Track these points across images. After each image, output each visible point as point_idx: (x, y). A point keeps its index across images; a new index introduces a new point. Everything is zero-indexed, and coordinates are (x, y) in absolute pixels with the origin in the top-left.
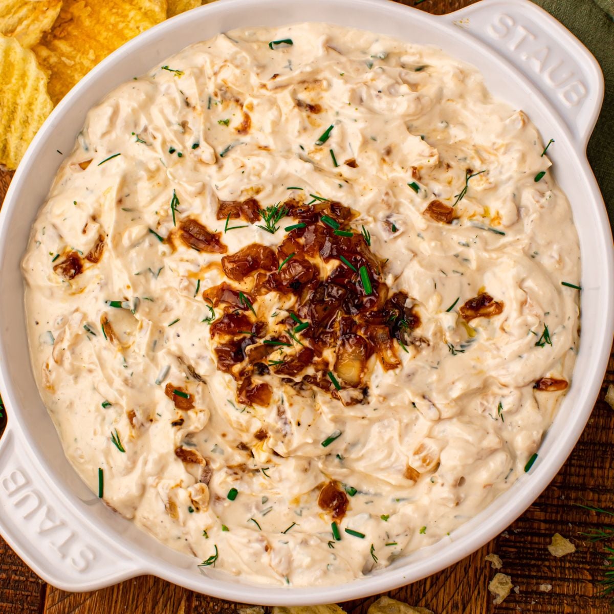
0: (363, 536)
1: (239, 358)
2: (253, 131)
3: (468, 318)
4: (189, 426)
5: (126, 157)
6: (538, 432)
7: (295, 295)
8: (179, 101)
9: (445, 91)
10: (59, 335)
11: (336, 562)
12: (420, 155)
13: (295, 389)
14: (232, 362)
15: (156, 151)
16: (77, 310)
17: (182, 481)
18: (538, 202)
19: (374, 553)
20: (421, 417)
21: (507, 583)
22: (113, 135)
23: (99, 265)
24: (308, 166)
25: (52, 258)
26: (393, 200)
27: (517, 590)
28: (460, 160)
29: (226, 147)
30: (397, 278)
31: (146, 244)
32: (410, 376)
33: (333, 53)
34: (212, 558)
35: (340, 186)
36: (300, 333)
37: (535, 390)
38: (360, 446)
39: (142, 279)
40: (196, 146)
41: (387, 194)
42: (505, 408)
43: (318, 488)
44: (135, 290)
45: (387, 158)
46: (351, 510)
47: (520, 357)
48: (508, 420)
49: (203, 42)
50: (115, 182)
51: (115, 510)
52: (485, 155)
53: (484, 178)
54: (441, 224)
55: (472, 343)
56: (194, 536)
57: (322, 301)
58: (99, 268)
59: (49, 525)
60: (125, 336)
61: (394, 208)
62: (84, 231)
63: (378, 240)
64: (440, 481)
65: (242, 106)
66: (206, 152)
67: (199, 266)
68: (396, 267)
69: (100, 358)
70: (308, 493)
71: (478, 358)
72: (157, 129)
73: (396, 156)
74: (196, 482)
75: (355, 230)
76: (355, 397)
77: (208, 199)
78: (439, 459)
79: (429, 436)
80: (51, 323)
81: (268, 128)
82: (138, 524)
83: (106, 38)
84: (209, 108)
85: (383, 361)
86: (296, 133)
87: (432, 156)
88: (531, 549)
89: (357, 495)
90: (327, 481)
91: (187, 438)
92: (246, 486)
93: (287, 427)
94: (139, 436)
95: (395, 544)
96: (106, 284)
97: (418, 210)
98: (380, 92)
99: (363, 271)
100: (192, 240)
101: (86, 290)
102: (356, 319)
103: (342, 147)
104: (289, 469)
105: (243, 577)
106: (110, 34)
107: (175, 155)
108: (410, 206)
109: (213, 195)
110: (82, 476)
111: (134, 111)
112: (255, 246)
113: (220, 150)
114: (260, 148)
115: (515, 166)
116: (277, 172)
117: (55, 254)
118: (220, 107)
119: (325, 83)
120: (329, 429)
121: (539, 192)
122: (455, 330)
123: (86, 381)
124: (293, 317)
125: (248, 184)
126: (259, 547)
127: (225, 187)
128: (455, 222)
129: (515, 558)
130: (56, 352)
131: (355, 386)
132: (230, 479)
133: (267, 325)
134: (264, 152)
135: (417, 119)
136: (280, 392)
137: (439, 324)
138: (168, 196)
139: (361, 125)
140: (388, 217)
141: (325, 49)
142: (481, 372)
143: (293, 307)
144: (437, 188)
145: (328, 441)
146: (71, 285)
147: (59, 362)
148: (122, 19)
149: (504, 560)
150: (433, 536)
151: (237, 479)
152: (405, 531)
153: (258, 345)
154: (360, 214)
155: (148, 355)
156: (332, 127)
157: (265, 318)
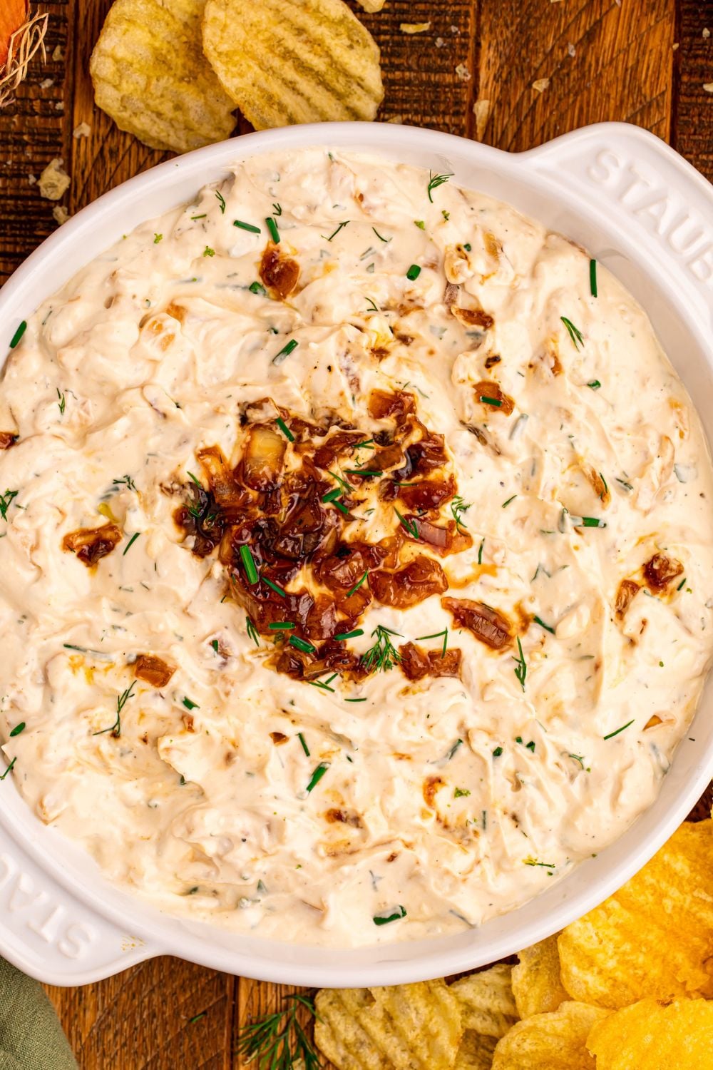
0: (237, 223)
1: (415, 451)
2: (420, 781)
3: (111, 527)
4: (478, 359)
5: (597, 736)
6: (10, 378)
7: (344, 541)
8: (527, 819)
9: (154, 851)
10: (668, 477)
11: (269, 184)
12: (184, 752)
13: (339, 417)
14: (424, 444)
15: (553, 743)
16: (646, 513)
17: (482, 283)
18: (20, 692)
19: (221, 203)
20: (168, 389)
21: (46, 187)
22: (616, 767)
23: (620, 578)
24: (338, 729)
25: (687, 585)
26: (220, 686)
27: (32, 179)
28: (130, 752)
29: (456, 754)
30: (209, 576)
31: (557, 612)
32: (184, 441)
33: (314, 902)
34: (435, 186)
35: (292, 703)
36: (334, 488)
37: (16, 434)
38: (249, 347)
39: (560, 562)
40: (497, 753)
41: (227, 694)
42: (55, 406)
43: (300, 289)
44: (567, 545)
45: (231, 748)
46: (256, 263)
47: (37, 476)
48: (51, 392)
49: (501, 914)
50: (605, 695)
51: (573, 243)
52: (94, 760)
53: (95, 724)
54: (151, 653)
55: (103, 495)
56: (460, 213)
57: (307, 532)
58: (620, 573)
59: (654, 210)
60: (576, 482)
61: (219, 677)
62: (644, 623)
63: (236, 628)
64: (138, 302)
65: (438, 819)
66: (484, 745)
67: (481, 583)
68: (211, 592)
69: (608, 447)
70: (313, 280)
71: (94, 472)
72: (555, 777)
73: (219, 753)
74: (463, 285)
75: (268, 640)
76: (258, 411)
77: (476, 679)
78: (140, 331)
79: (154, 362)
80: (681, 494)
81: (398, 784)
82: (541, 230)
83: (649, 931)
84: (484, 813)
85: (221, 459)
86: (358, 778)
87: (168, 750)
88: (14, 236)
89: (249, 284)
90: (289, 299)
91: (479, 342)
92: (397, 285)
93: (345, 364)
94: (545, 342)
95: (194, 218)
96: (608, 551)
97: (183, 673)
98: (244, 840)
99: (254, 579)
100: (493, 618)
101: (635, 541)
102: (260, 513)
103: (294, 761)
104: (340, 309)
105: (393, 163)
106: (642, 936)
107: (526, 741)
108: (195, 679)
109: (468, 685)
110: (621, 288)
111: (589, 802)
112: (403, 606)
113: (463, 749)
114: (409, 758)
115: (53, 741)
116: (380, 720)
117: (683, 590)
118: (469, 817)
119: (322, 852)
120: (289, 365)
121: (19, 709)
122: (126, 508)
123: (626, 416)
124: (345, 510)
125: (420, 699)
126: (371, 200)
127: (452, 695)
128: (133, 658)
129: (36, 221)
130: (669, 452)
131: (258, 426)
132: (418, 292)
133: (379, 498)
134: (402, 750)
135: (191, 805)
136: (358, 413)
137: (149, 516)
138: (533, 680)
139: (268, 791)
140: (224, 664)
141: (325, 905)
142: (89, 454)
143: (346, 526)
144: (160, 707)
145: (289, 349)
146: (656, 546)
147: (665, 439)
148: (627, 958)
149: (50, 219)
150: (145, 233)
151: (409, 293)
152: (181, 235)
153: (390, 470)
154: (264, 665)
155: (541, 453)
156: (310, 788)
157: (383, 507)
